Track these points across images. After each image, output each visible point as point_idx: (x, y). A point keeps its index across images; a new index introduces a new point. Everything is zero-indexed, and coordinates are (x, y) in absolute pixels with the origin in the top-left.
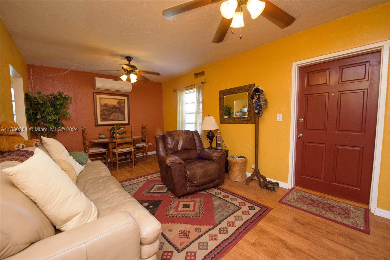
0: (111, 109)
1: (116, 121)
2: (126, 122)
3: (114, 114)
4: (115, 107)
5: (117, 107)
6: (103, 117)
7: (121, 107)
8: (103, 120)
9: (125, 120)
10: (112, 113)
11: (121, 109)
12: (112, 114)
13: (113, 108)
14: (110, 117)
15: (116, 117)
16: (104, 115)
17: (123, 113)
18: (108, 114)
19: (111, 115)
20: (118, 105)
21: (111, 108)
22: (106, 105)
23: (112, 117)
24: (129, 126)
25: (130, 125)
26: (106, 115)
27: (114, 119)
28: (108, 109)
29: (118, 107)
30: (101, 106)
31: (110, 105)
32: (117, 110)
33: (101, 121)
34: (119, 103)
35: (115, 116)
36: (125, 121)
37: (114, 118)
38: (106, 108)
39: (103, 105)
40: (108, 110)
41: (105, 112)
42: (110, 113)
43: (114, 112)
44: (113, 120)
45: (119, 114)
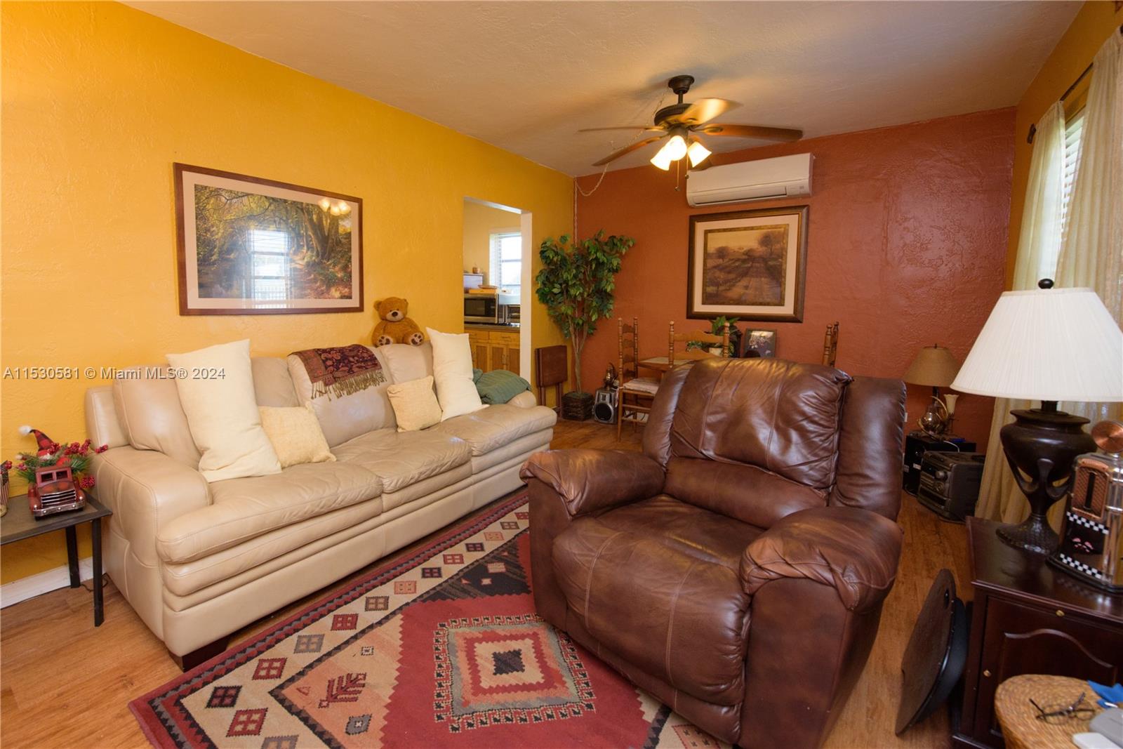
0: (737, 264)
1: (748, 305)
2: (788, 309)
3: (744, 282)
4: (749, 256)
5: (758, 254)
6: (711, 289)
7: (771, 253)
8: (707, 299)
9: (781, 303)
10: (739, 279)
11: (771, 263)
12: (739, 281)
13: (744, 261)
14: (730, 289)
15: (750, 291)
16: (712, 285)
17: (777, 275)
18: (726, 282)
19: (734, 285)
20: (761, 249)
21: (738, 260)
22: (722, 252)
23: (737, 291)
24: (800, 324)
25: (801, 322)
26: (718, 285)
27: (744, 298)
28: (727, 264)
29: (761, 257)
30: (706, 255)
31: (736, 250)
32: (757, 265)
33: (704, 303)
34: (766, 240)
35: (746, 287)
36: (783, 305)
37: (744, 294)
38: (721, 261)
39: (713, 254)
40: (727, 267)
41: (718, 274)
42: (733, 279)
43: (745, 274)
44: (738, 302)
45: (763, 279)
